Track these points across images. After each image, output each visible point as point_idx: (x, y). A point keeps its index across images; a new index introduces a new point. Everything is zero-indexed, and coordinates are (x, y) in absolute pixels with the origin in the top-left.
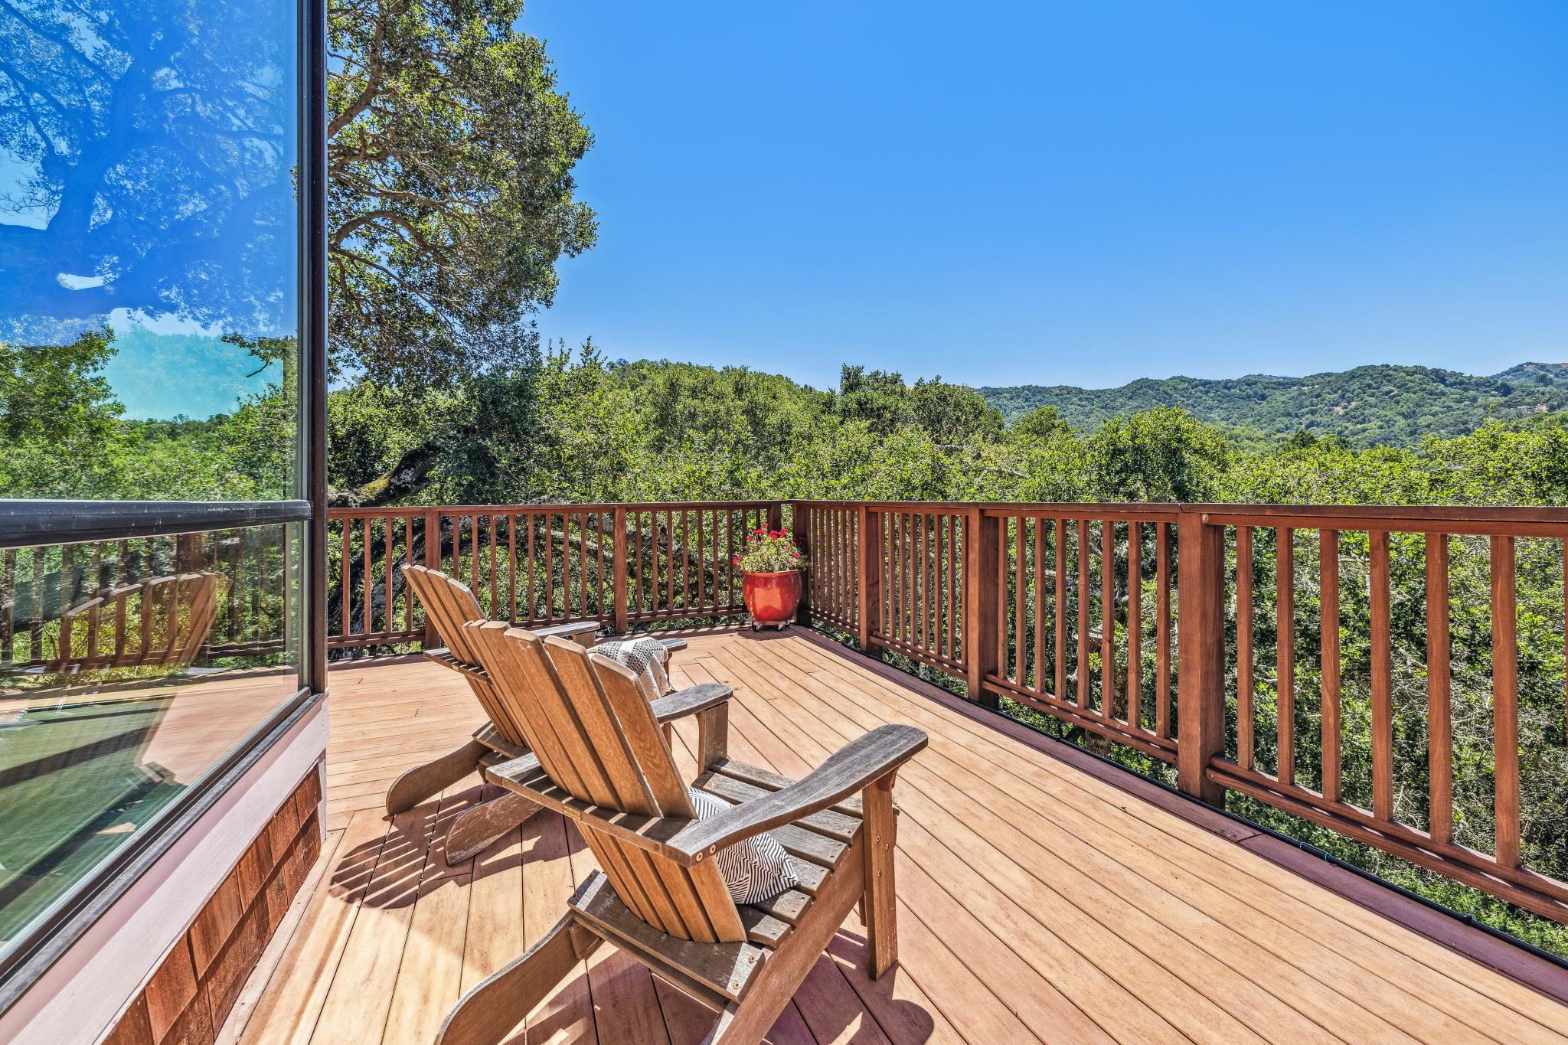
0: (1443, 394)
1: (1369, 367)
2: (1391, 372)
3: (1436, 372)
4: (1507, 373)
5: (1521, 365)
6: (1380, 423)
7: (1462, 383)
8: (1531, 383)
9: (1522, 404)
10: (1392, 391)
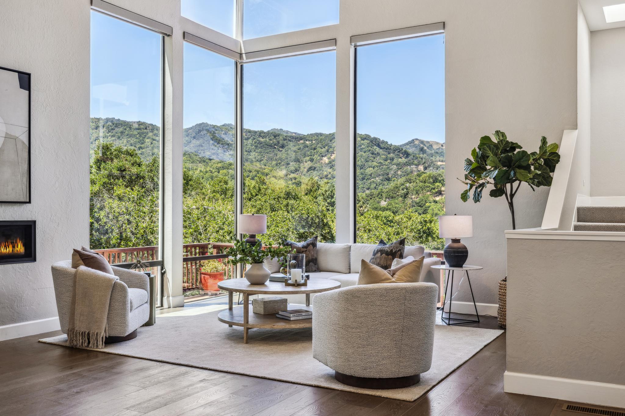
3: (375, 139)
4: (407, 144)
5: (413, 140)
7: (387, 148)
8: (417, 152)
9: (413, 164)
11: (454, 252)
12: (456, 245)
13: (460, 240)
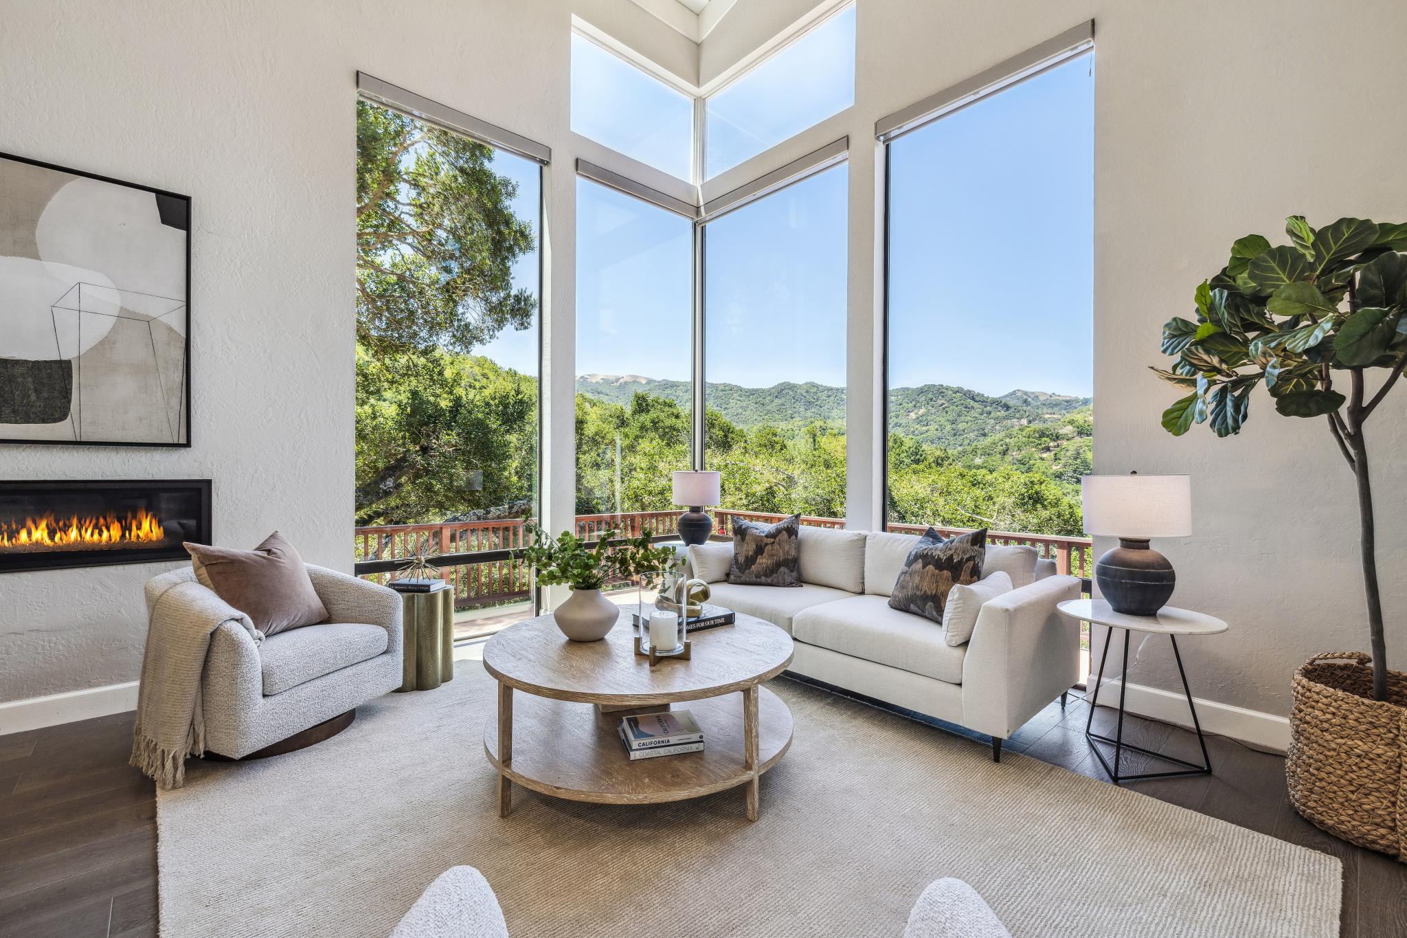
0: (973, 408)
1: (932, 385)
2: (944, 390)
3: (970, 391)
4: (1007, 396)
5: (1015, 391)
6: (937, 427)
7: (984, 401)
8: (1019, 403)
9: (1014, 417)
10: (943, 404)
11: (1132, 575)
12: (1135, 555)
13: (1147, 541)
